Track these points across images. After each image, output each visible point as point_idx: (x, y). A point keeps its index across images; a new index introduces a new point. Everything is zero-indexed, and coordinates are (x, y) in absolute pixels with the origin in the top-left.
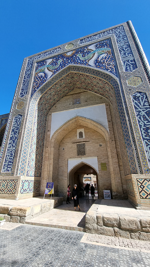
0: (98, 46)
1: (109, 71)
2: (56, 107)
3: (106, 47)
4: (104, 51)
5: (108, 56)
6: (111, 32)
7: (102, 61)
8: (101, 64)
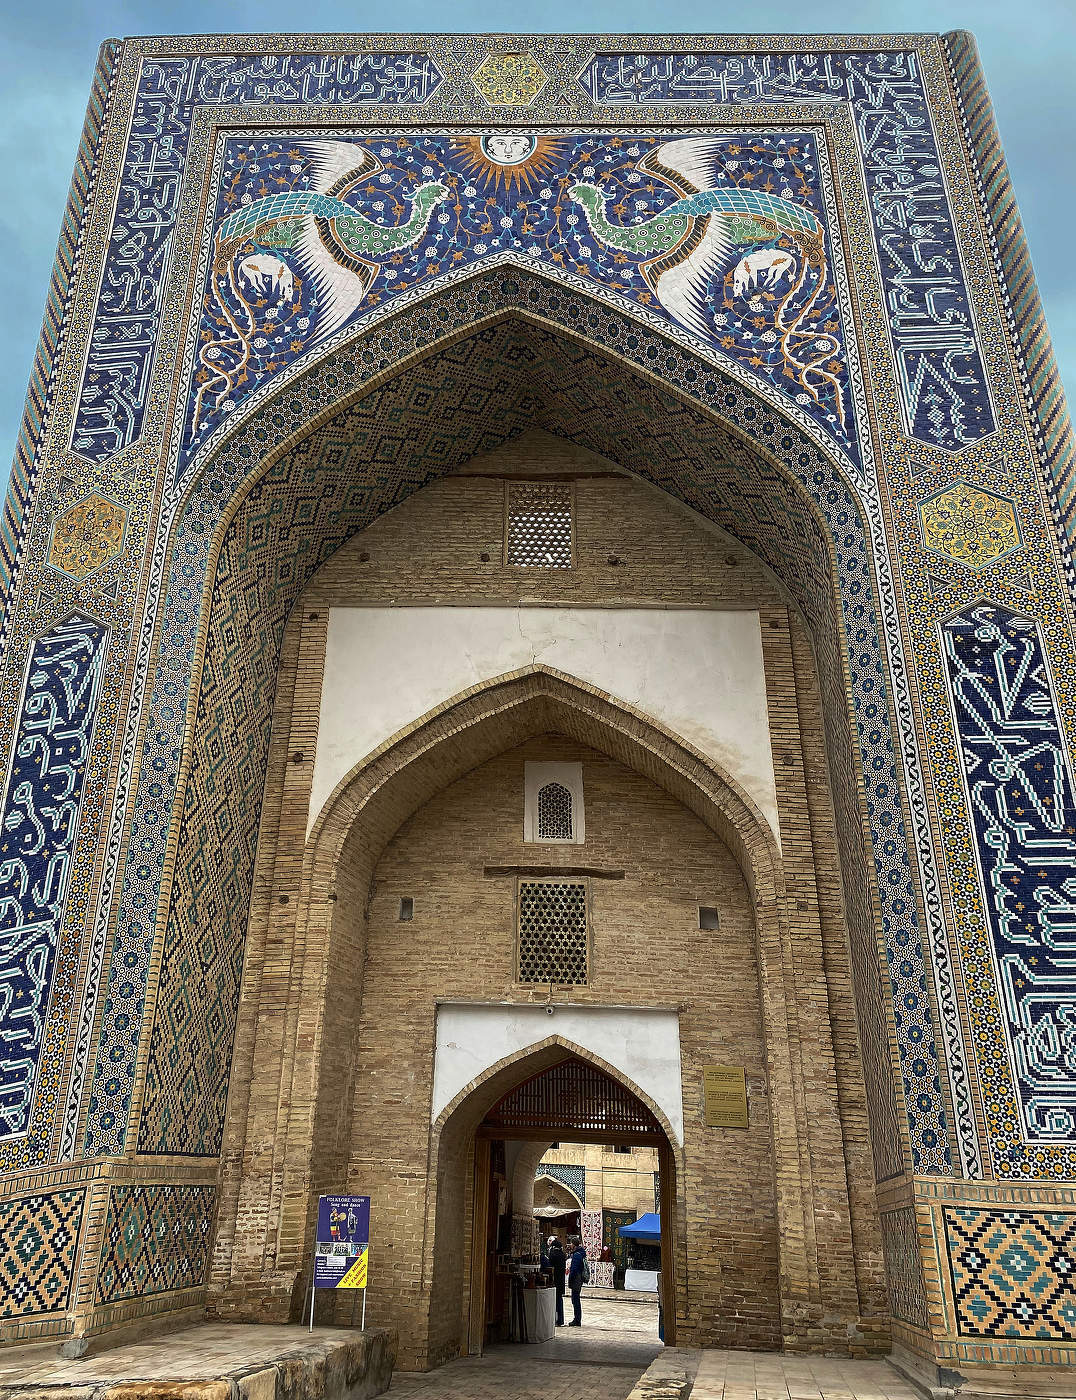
1: (806, 399)
3: (788, 193)
4: (771, 226)
5: (804, 278)
6: (830, 78)
7: (756, 305)
8: (748, 326)
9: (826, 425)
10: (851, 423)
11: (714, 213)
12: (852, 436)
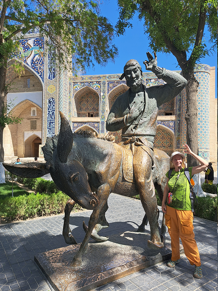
0: (36, 43)
1: (39, 74)
4: (39, 51)
5: (41, 58)
7: (36, 63)
8: (35, 65)
11: (33, 50)
12: (43, 79)
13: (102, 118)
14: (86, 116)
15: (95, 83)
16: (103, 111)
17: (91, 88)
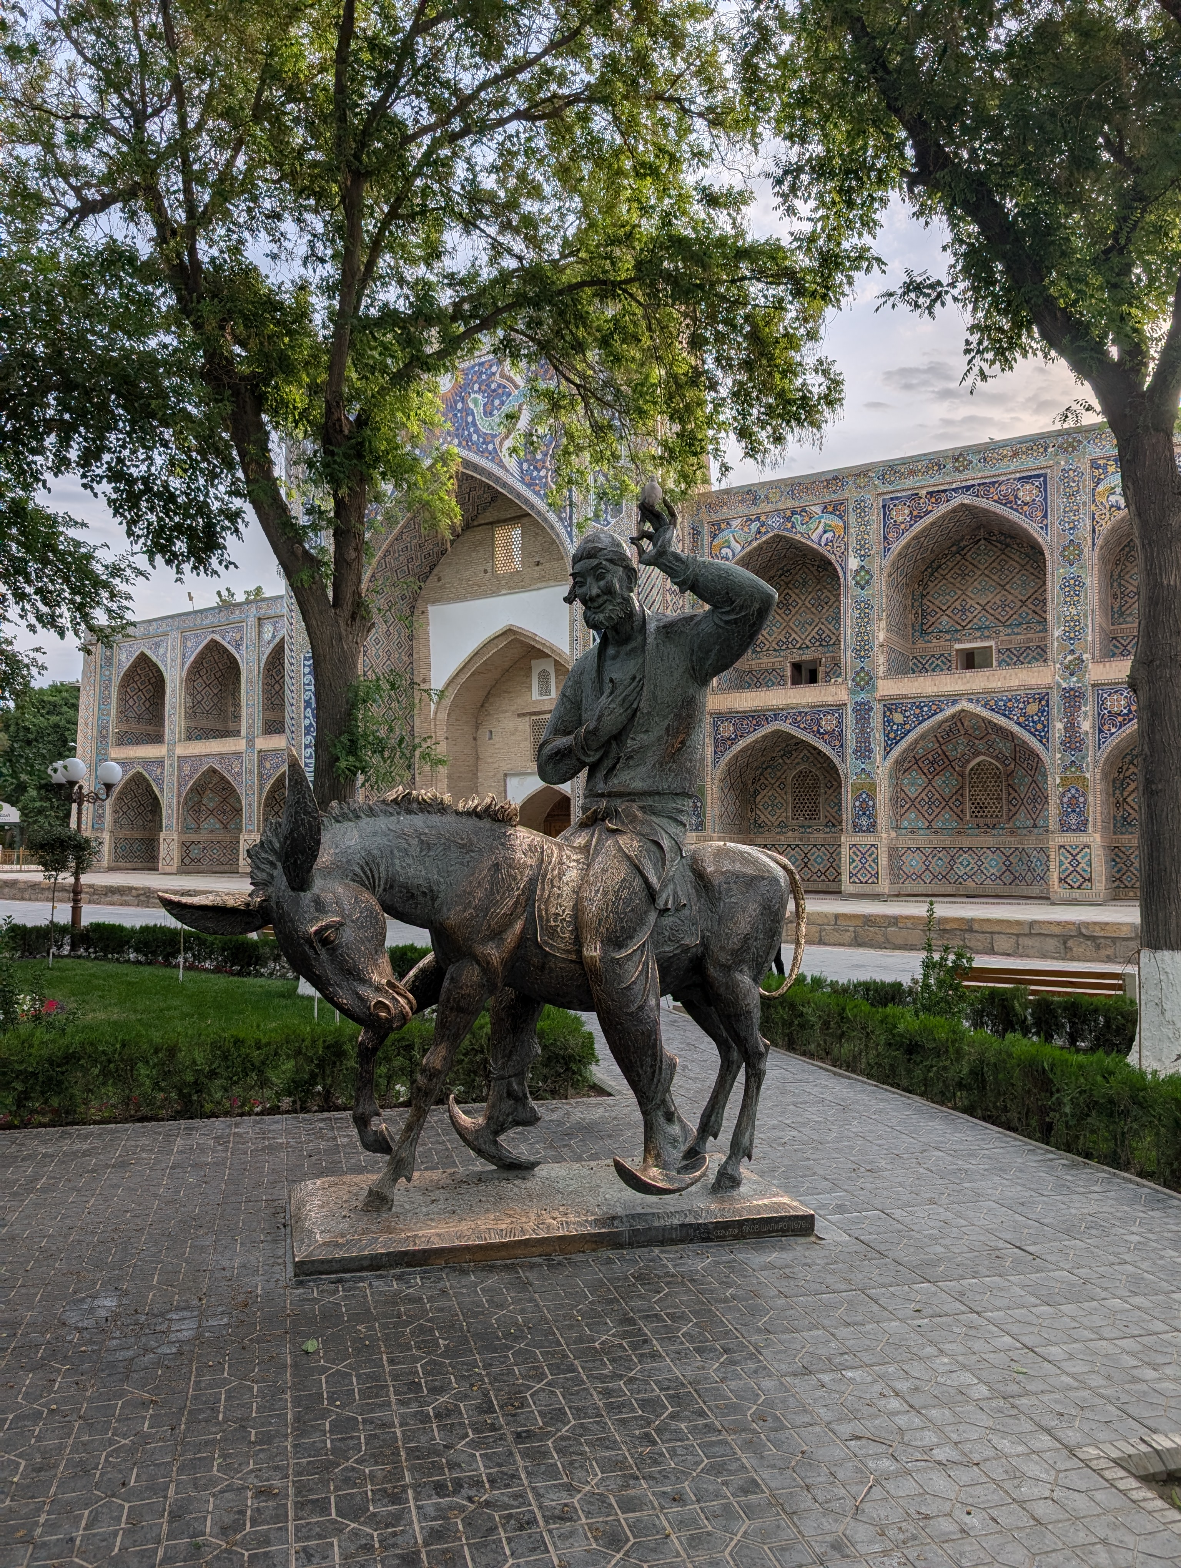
2: (439, 580)
8: (536, 468)
9: (561, 519)
10: (571, 518)
11: (525, 400)
12: (570, 525)
13: (857, 684)
14: (781, 682)
15: (818, 509)
16: (863, 650)
17: (798, 537)
